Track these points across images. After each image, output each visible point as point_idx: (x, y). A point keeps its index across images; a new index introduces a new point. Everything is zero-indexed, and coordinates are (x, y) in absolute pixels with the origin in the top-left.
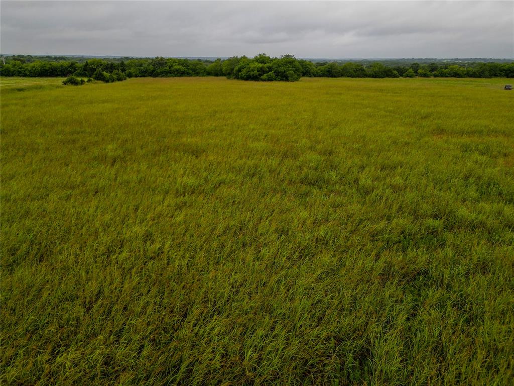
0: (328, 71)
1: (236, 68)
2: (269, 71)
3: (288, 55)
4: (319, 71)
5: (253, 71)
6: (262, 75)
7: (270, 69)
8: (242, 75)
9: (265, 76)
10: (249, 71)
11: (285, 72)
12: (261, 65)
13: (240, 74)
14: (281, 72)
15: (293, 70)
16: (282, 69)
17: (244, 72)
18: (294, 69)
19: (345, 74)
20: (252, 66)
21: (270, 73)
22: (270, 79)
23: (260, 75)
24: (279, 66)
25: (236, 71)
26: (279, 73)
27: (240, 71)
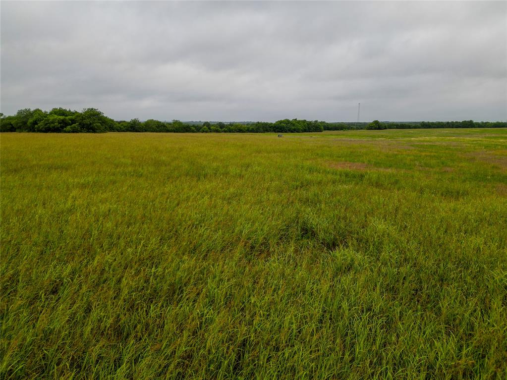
0: (131, 127)
1: (31, 120)
2: (72, 123)
3: (92, 109)
4: (122, 127)
5: (53, 122)
6: (66, 127)
7: (73, 121)
8: (39, 127)
9: (68, 128)
10: (47, 124)
11: (90, 124)
12: (62, 117)
13: (36, 126)
14: (86, 124)
15: (100, 123)
16: (87, 121)
17: (41, 124)
18: (100, 121)
19: (149, 129)
20: (51, 118)
21: (74, 125)
22: (74, 131)
23: (63, 127)
24: (83, 119)
25: (31, 123)
26: (84, 125)
27: (35, 123)
